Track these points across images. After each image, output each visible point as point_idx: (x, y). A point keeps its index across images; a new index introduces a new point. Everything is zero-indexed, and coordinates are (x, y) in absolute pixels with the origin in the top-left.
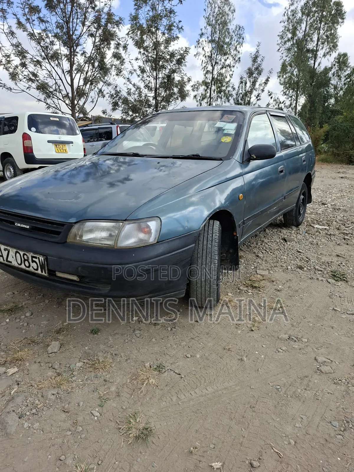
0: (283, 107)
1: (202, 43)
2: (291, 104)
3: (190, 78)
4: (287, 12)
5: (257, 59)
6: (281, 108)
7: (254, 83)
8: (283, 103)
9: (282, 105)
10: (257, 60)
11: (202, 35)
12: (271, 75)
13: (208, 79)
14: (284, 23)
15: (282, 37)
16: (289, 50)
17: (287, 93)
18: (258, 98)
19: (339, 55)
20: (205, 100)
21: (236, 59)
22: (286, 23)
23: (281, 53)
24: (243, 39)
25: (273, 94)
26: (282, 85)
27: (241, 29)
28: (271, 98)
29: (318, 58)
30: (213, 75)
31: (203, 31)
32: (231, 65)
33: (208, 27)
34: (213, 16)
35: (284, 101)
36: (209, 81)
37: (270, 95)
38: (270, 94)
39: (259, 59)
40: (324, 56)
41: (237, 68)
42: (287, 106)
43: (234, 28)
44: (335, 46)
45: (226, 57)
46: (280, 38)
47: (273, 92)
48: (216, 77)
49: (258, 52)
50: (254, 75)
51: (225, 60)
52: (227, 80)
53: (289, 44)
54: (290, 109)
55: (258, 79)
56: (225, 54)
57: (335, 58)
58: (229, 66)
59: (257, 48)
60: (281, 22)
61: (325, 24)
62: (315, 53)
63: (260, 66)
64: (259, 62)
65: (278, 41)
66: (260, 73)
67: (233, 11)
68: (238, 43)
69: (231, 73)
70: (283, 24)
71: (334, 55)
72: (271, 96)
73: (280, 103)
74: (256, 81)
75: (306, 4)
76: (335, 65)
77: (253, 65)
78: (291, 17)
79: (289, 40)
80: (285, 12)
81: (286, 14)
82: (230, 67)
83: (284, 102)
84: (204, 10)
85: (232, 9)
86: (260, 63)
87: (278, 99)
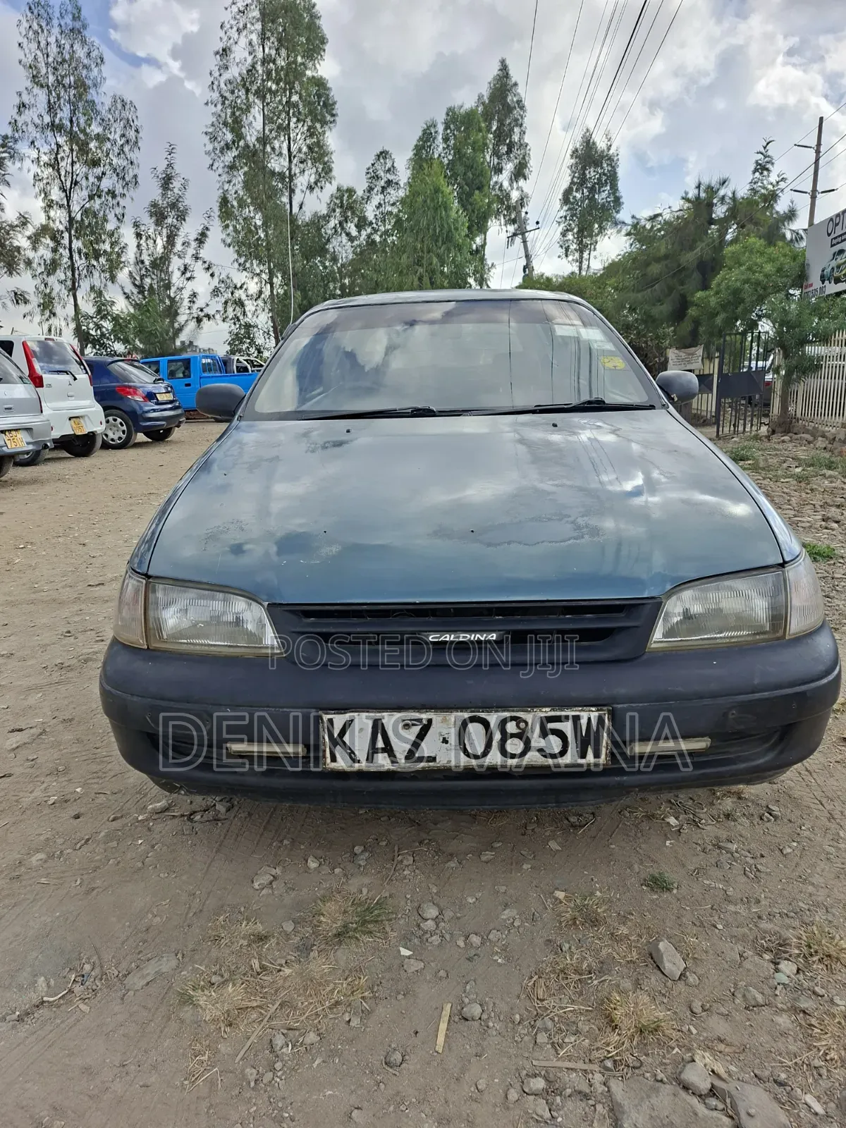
0: (244, 297)
1: (24, 127)
2: (261, 292)
3: (26, 216)
4: (216, 83)
5: (172, 183)
6: (240, 299)
7: (171, 239)
8: (241, 287)
9: (240, 294)
10: (171, 186)
11: (22, 107)
12: (211, 223)
13: (57, 222)
14: (216, 106)
15: (213, 138)
16: (232, 168)
17: (248, 265)
18: (188, 275)
19: (339, 189)
20: (60, 274)
21: (127, 179)
22: (219, 107)
23: (217, 173)
24: (137, 131)
25: (214, 268)
26: (229, 246)
27: (127, 107)
28: (212, 275)
29: (298, 191)
30: (70, 212)
31: (26, 99)
32: (117, 192)
33: (36, 90)
34: (47, 64)
35: (244, 284)
36: (61, 228)
37: (208, 269)
38: (206, 265)
39: (176, 184)
40: (311, 188)
41: (132, 199)
42: (252, 295)
43: (108, 102)
44: (327, 170)
45: (98, 171)
46: (210, 139)
47: (213, 262)
48: (78, 217)
49: (170, 165)
50: (169, 221)
51: (99, 179)
52: (110, 226)
53: (230, 156)
54: (260, 302)
55: (178, 229)
56: (95, 163)
57: (332, 195)
58: (112, 193)
59: (169, 157)
60: (207, 104)
61: (298, 120)
62: (288, 179)
63: (181, 200)
64: (176, 191)
65: (205, 145)
66: (182, 217)
67: (99, 61)
68: (123, 140)
69: (118, 211)
70: (212, 108)
71: (330, 189)
72: (211, 271)
73: (236, 287)
74: (176, 235)
75: (251, 71)
76: (334, 211)
77: (163, 195)
78: (228, 95)
79: (228, 147)
80: (213, 83)
81: (215, 87)
82: (114, 196)
83: (245, 287)
84: (20, 44)
85: (94, 54)
86: (180, 193)
87: (228, 278)
